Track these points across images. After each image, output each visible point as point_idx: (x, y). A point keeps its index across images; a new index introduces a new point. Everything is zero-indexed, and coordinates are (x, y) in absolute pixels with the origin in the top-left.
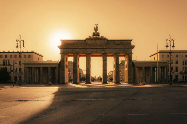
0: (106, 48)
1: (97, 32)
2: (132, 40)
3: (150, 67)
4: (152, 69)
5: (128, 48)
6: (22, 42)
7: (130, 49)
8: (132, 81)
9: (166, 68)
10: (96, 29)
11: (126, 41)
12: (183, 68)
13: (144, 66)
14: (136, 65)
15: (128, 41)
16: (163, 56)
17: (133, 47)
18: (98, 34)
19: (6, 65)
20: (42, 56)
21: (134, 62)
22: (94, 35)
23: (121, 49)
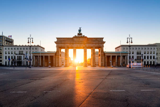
0: (87, 43)
1: (81, 32)
2: (103, 38)
4: (116, 57)
5: (101, 43)
6: (32, 39)
8: (103, 65)
9: (126, 56)
11: (100, 39)
12: (137, 57)
13: (111, 55)
14: (106, 55)
15: (101, 39)
16: (124, 49)
17: (104, 42)
18: (81, 34)
19: (21, 54)
20: (44, 48)
21: (105, 52)
22: (79, 34)
23: (96, 44)
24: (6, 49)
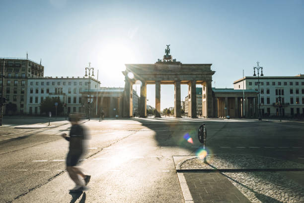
0: (180, 74)
1: (169, 54)
2: (211, 65)
3: (234, 98)
4: (236, 99)
5: (207, 74)
7: (210, 76)
8: (212, 114)
9: (254, 99)
10: (168, 51)
11: (204, 66)
12: (277, 99)
13: (227, 96)
14: (217, 95)
15: (207, 66)
16: (250, 84)
17: (213, 72)
18: (170, 57)
19: (59, 94)
20: (99, 83)
21: (214, 91)
22: (165, 57)
23: (198, 76)
24: (31, 83)
